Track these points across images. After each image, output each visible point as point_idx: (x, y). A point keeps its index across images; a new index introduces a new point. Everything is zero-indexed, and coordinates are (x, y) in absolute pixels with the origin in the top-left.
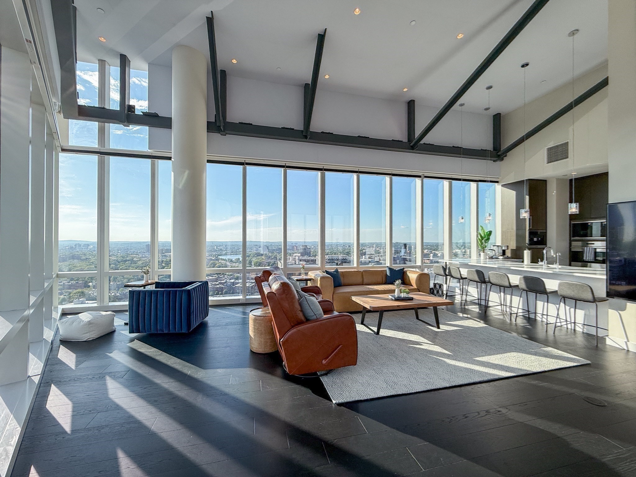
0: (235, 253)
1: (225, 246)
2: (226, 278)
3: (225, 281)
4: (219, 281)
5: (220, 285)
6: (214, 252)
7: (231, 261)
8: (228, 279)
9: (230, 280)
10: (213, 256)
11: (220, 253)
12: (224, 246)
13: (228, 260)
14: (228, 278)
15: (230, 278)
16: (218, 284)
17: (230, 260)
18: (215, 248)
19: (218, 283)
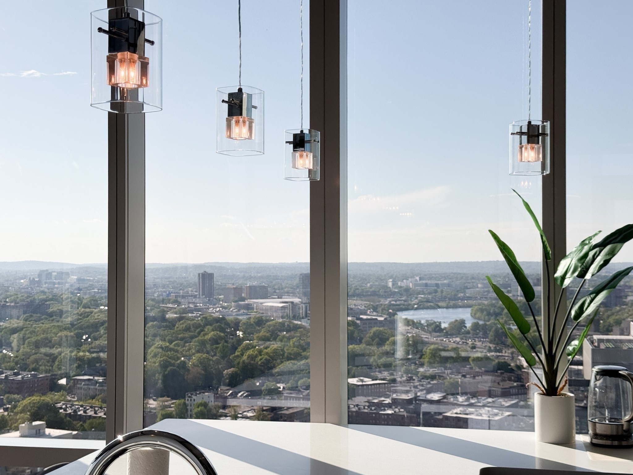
0: (452, 303)
1: (421, 279)
2: (415, 387)
3: (410, 396)
4: (394, 396)
5: (397, 410)
6: (386, 298)
7: (436, 328)
8: (422, 390)
9: (429, 391)
10: (383, 310)
11: (405, 301)
12: (418, 278)
13: (427, 326)
14: (422, 385)
15: (429, 386)
16: (389, 406)
17: (433, 326)
18: (390, 284)
19: (388, 401)
